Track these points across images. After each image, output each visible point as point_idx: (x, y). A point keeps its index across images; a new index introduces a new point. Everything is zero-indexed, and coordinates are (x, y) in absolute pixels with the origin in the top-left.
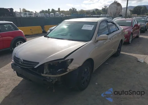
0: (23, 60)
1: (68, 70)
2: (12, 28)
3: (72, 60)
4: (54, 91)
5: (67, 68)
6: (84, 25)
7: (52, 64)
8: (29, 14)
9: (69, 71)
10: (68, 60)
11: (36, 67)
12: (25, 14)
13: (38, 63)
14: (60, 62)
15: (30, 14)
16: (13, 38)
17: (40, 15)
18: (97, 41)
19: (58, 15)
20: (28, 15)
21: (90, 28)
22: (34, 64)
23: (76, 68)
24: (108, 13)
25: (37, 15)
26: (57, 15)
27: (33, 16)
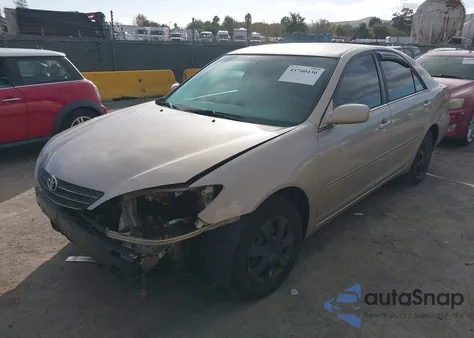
0: (60, 181)
1: (199, 225)
2: (63, 72)
3: (218, 189)
4: (143, 294)
5: (197, 218)
6: (290, 68)
7: (151, 199)
8: (153, 33)
9: (203, 229)
10: (204, 188)
11: (91, 207)
12: (140, 32)
13: (101, 194)
14: (177, 195)
15: (157, 33)
16: (61, 106)
17: (185, 37)
18: (330, 126)
19: (241, 37)
20: (148, 35)
21: (310, 77)
22: (88, 198)
23: (233, 220)
24: (412, 34)
25: (177, 36)
26: (237, 37)
27: (166, 37)
